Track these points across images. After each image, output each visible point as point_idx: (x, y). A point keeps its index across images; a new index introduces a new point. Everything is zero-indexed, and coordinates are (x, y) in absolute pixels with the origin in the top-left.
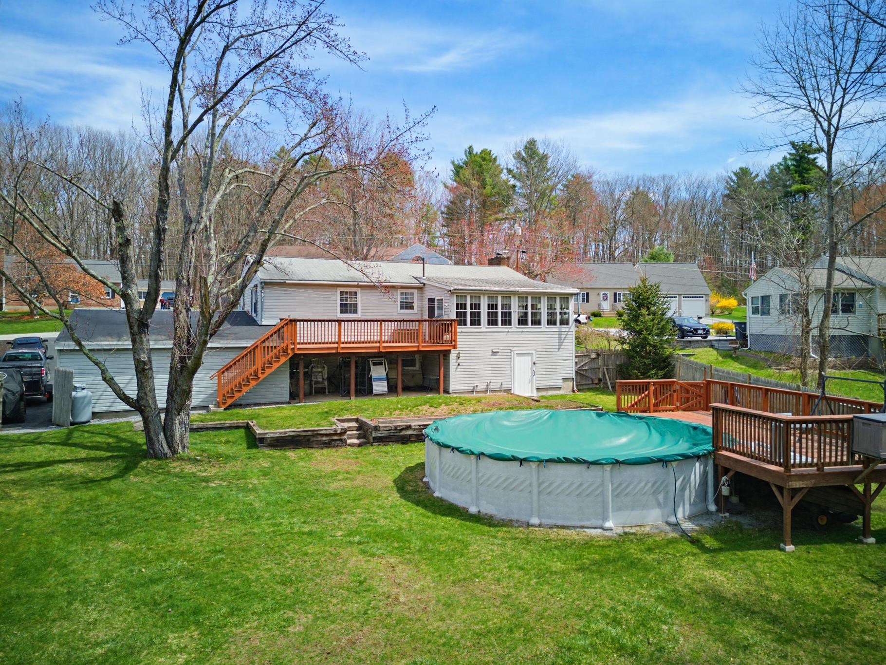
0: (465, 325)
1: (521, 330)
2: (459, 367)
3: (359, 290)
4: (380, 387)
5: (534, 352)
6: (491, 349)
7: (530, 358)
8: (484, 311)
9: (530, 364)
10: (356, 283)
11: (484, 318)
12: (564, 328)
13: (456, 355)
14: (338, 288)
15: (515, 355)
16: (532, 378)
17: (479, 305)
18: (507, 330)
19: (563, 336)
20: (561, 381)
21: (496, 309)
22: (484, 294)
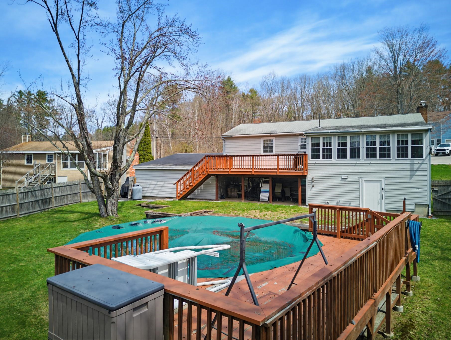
0: (319, 158)
1: (369, 162)
2: (313, 188)
3: (274, 139)
4: (264, 196)
5: (382, 180)
6: (340, 176)
7: (379, 184)
8: (335, 148)
9: (379, 190)
10: (269, 134)
11: (334, 152)
12: (417, 160)
13: (311, 179)
14: (262, 138)
15: (364, 182)
16: (381, 201)
17: (330, 143)
18: (355, 162)
19: (416, 167)
20: (413, 206)
21: (346, 146)
22: (334, 135)
